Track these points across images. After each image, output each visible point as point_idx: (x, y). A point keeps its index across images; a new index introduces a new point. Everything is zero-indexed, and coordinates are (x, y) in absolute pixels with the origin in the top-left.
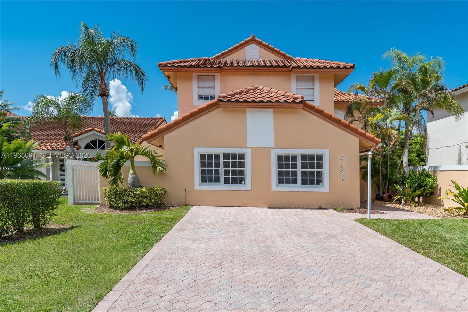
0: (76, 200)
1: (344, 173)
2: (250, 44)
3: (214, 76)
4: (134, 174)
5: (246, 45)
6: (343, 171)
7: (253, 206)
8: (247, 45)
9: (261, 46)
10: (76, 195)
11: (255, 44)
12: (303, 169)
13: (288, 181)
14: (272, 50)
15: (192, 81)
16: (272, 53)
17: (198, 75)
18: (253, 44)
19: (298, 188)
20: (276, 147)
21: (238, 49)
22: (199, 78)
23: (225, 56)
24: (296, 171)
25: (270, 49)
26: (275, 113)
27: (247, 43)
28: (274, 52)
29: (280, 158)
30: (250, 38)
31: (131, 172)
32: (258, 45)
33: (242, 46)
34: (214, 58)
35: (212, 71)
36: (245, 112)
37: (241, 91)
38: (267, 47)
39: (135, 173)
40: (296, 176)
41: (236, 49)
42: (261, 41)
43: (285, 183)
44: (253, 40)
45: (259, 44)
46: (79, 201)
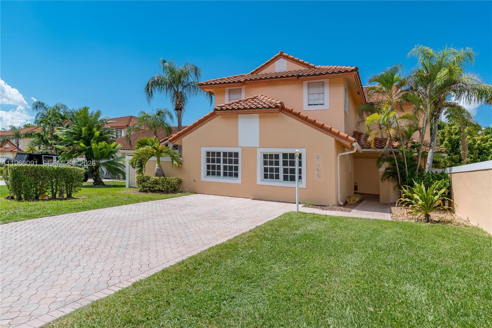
0: (131, 185)
1: (319, 170)
2: (279, 59)
3: (241, 89)
4: (158, 166)
5: (275, 60)
6: (319, 169)
7: (242, 197)
8: (277, 60)
9: (288, 59)
10: (131, 181)
11: (283, 58)
12: (284, 166)
13: (272, 177)
14: (297, 62)
15: (224, 94)
16: (298, 64)
17: (229, 90)
18: (281, 59)
19: (280, 183)
20: (261, 146)
21: (270, 64)
22: (230, 92)
23: (259, 71)
24: (278, 168)
25: (295, 61)
26: (260, 117)
27: (276, 58)
28: (299, 63)
29: (265, 156)
30: (279, 54)
31: (157, 165)
32: (285, 59)
33: (272, 61)
34: (250, 74)
35: (236, 86)
36: (237, 117)
37: (239, 100)
38: (293, 60)
39: (160, 166)
40: (278, 172)
41: (268, 64)
42: (287, 55)
43: (270, 178)
44: (281, 55)
45: (287, 58)
46: (132, 186)
